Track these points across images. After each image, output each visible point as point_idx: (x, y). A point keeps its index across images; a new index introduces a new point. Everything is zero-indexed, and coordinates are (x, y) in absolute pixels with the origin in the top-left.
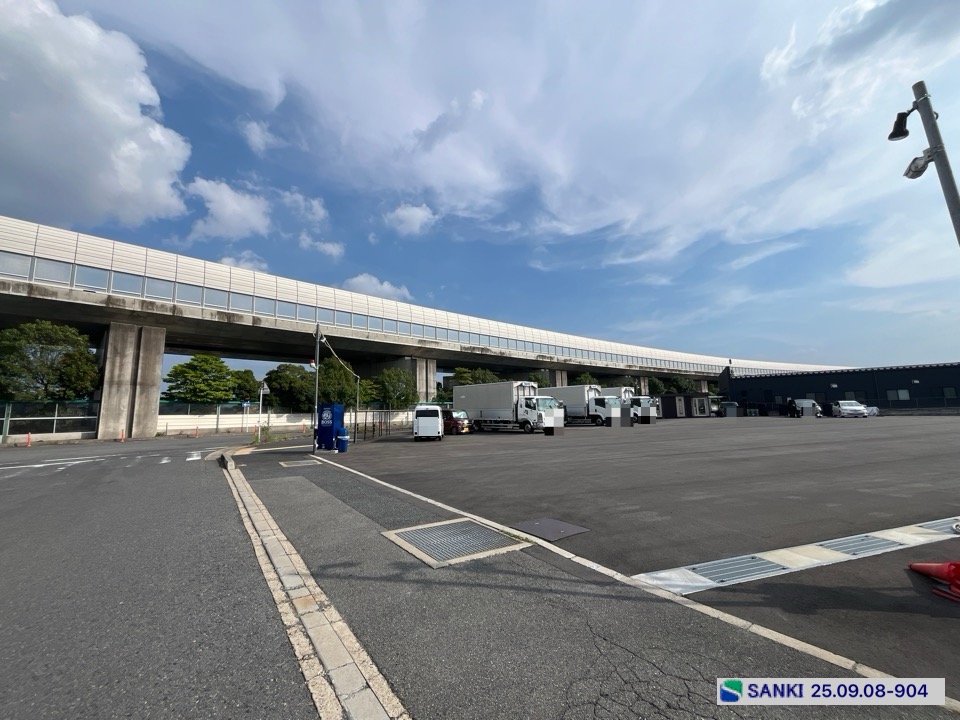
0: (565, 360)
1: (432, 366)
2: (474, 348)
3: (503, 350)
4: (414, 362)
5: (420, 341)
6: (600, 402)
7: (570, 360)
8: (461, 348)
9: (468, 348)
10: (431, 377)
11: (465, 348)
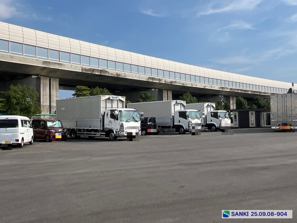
0: (171, 82)
1: (55, 84)
2: (94, 70)
3: (119, 72)
4: (39, 79)
5: (44, 62)
6: (183, 115)
7: (175, 82)
8: (82, 69)
9: (88, 70)
10: (54, 93)
11: (85, 70)
